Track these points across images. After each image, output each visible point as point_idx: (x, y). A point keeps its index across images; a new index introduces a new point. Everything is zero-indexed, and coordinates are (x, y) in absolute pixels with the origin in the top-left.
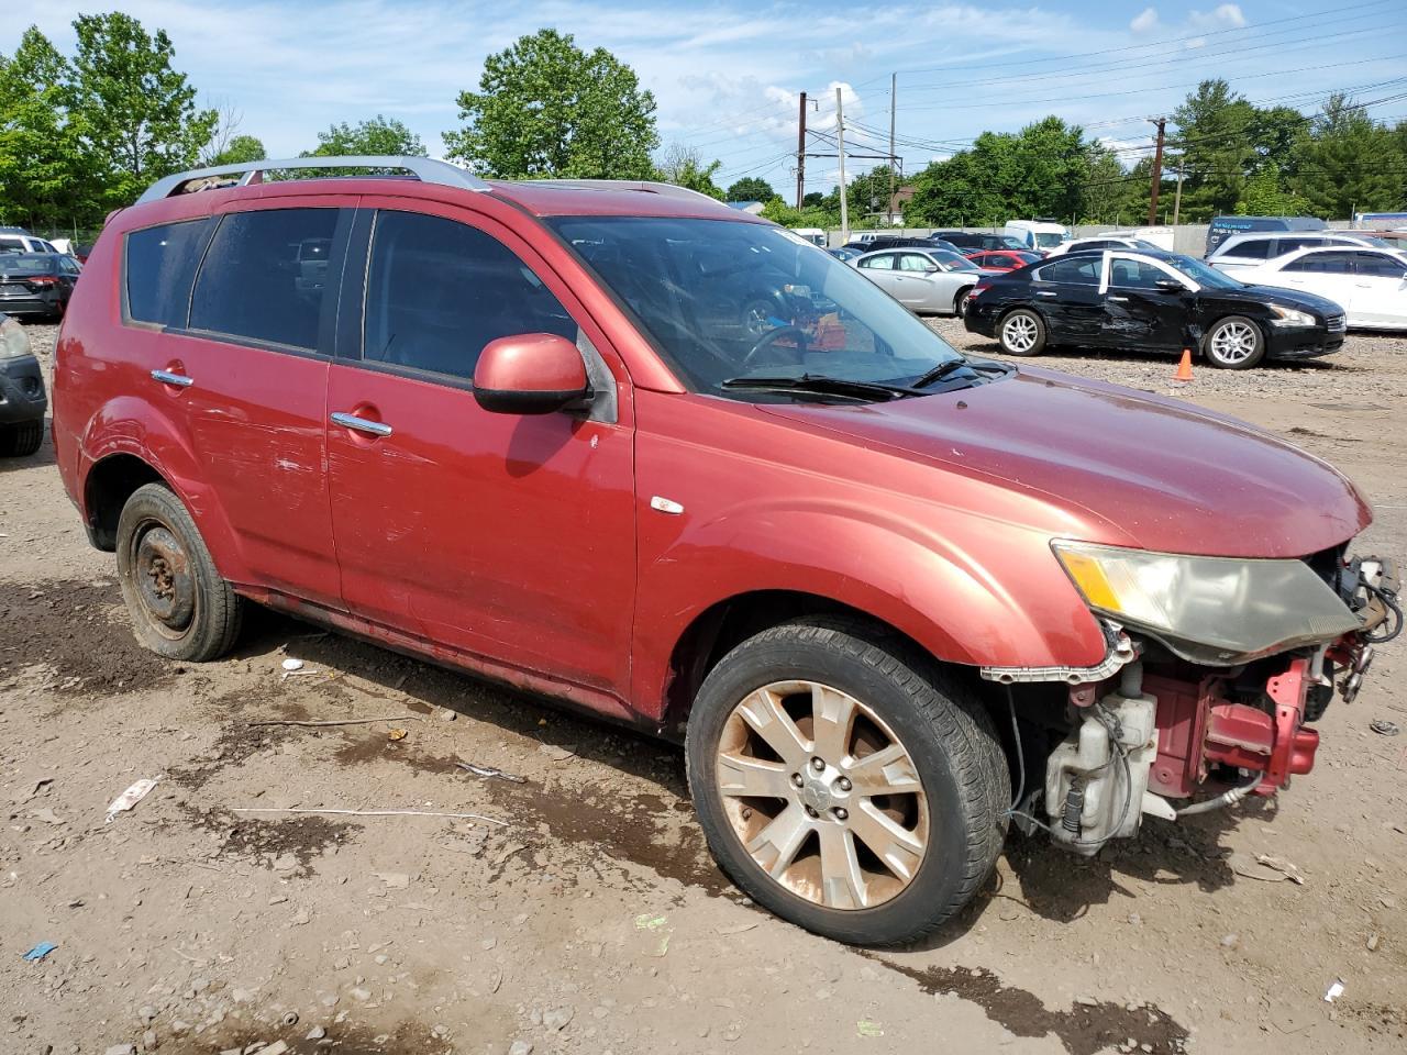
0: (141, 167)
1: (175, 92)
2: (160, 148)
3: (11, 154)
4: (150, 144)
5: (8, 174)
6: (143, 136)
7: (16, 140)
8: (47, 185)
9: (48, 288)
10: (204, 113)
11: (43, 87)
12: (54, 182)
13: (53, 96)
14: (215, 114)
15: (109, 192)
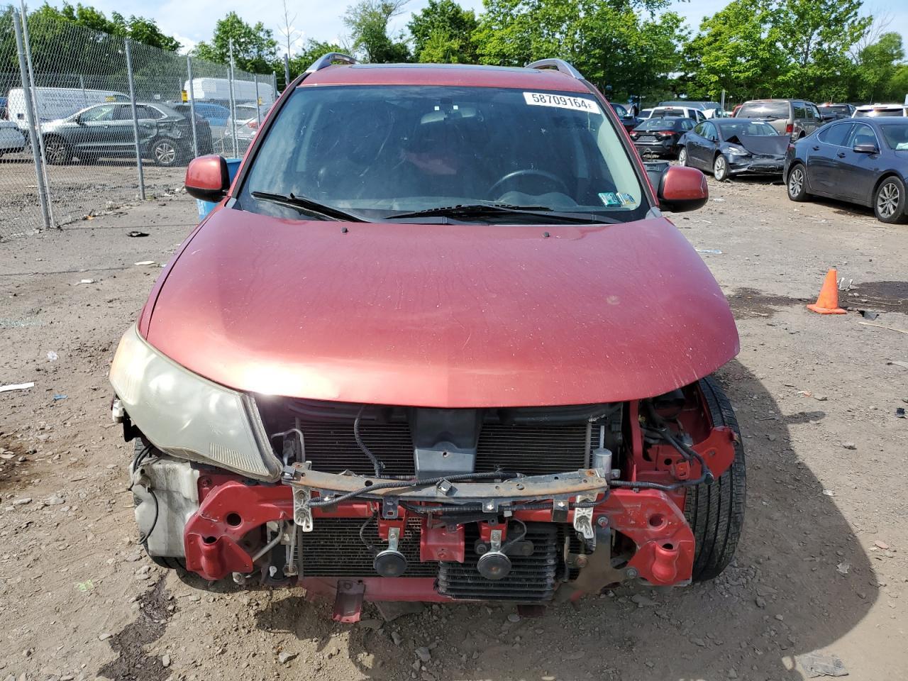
0: (810, 59)
1: (847, 5)
2: (825, 46)
3: (727, 57)
4: (820, 44)
5: (722, 70)
6: (816, 38)
7: (733, 48)
8: (742, 76)
9: (667, 138)
10: (864, 19)
11: (760, 12)
12: (747, 74)
13: (763, 17)
14: (871, 19)
15: (780, 78)
